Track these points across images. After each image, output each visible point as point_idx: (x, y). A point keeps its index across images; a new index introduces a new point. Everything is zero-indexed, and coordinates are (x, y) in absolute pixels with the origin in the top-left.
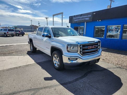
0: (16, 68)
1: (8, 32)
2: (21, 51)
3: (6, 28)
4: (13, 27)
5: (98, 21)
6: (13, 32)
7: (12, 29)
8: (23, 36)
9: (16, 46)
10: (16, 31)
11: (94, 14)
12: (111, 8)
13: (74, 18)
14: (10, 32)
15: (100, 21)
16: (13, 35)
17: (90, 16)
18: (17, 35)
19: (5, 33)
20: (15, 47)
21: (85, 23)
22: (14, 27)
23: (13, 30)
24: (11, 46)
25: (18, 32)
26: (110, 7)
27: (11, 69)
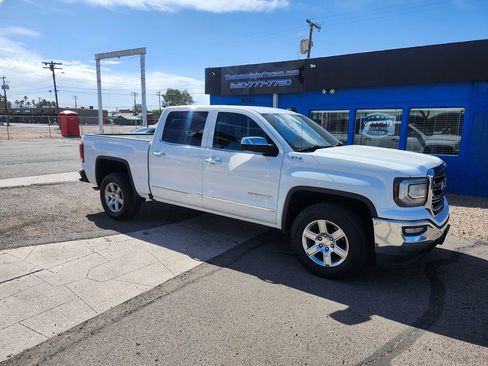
5: (324, 92)
11: (312, 66)
13: (228, 76)
15: (332, 91)
17: (296, 72)
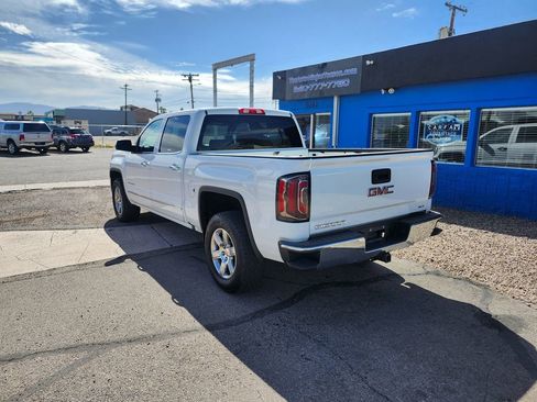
0: (38, 275)
1: (22, 137)
2: (68, 212)
3: (17, 118)
4: (47, 114)
5: (383, 92)
6: (45, 137)
7: (41, 122)
8: (86, 151)
9: (51, 192)
10: (57, 131)
11: (368, 62)
12: (453, 35)
13: (292, 80)
14: (31, 137)
15: (391, 91)
16: (43, 150)
17: (354, 71)
18: (63, 148)
19: (10, 141)
20: (47, 196)
21: (336, 99)
22: (51, 115)
23: (43, 128)
24: (29, 195)
25: (65, 137)
26: (450, 34)
27: (16, 278)
